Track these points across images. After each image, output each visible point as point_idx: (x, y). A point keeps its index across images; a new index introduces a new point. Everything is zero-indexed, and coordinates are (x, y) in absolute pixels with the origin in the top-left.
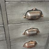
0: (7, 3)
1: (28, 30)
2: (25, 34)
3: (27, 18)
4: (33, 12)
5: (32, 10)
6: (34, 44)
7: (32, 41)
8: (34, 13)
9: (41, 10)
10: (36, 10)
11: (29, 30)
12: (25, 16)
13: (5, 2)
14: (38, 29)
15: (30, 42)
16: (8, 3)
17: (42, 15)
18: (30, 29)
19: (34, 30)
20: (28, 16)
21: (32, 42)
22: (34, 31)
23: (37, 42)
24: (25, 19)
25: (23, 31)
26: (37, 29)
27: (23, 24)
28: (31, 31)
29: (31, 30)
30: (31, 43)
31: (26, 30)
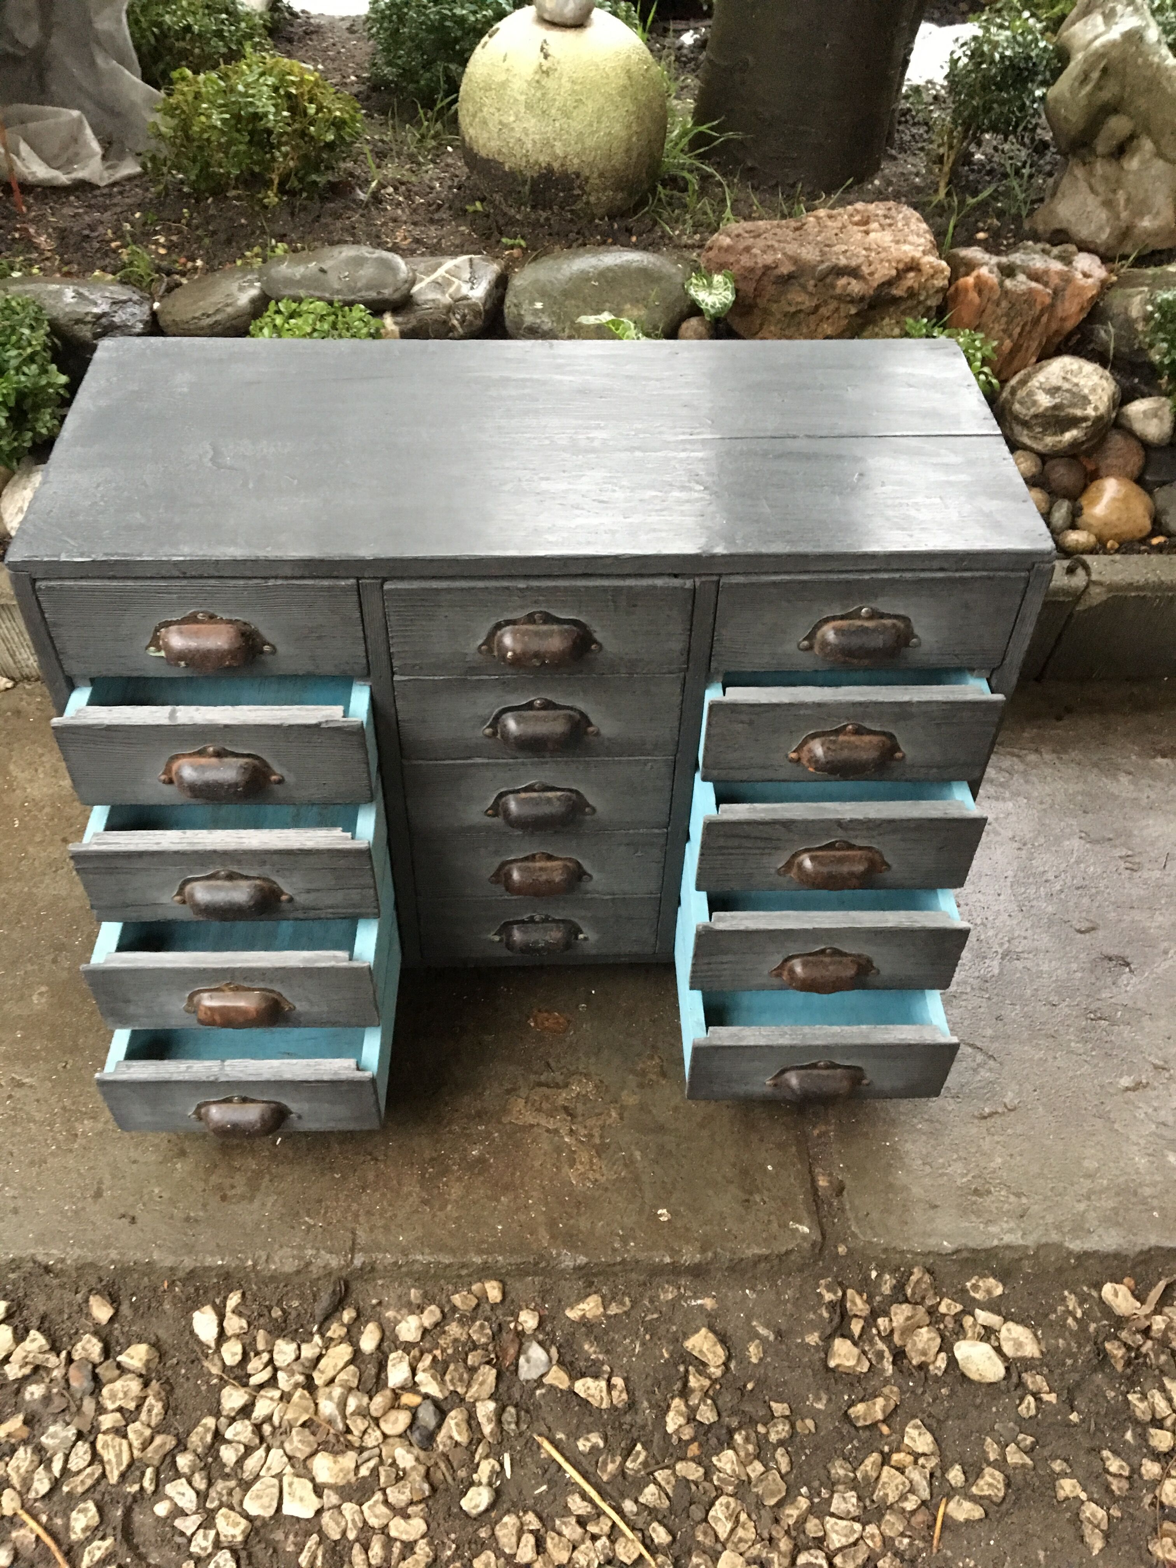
0: (404, 678)
1: (518, 791)
2: (496, 815)
3: (499, 737)
4: (531, 713)
5: (530, 706)
6: (558, 877)
7: (550, 858)
8: (537, 719)
9: (581, 706)
10: (548, 705)
11: (523, 795)
12: (488, 731)
13: (393, 673)
14: (577, 792)
15: (532, 858)
16: (407, 681)
17: (591, 729)
18: (526, 790)
19: (550, 794)
20: (506, 735)
21: (549, 864)
22: (549, 801)
23: (586, 866)
24: (490, 741)
25: (486, 799)
26: (571, 790)
27: (483, 764)
28: (532, 799)
29: (535, 795)
30: (541, 869)
31: (501, 795)
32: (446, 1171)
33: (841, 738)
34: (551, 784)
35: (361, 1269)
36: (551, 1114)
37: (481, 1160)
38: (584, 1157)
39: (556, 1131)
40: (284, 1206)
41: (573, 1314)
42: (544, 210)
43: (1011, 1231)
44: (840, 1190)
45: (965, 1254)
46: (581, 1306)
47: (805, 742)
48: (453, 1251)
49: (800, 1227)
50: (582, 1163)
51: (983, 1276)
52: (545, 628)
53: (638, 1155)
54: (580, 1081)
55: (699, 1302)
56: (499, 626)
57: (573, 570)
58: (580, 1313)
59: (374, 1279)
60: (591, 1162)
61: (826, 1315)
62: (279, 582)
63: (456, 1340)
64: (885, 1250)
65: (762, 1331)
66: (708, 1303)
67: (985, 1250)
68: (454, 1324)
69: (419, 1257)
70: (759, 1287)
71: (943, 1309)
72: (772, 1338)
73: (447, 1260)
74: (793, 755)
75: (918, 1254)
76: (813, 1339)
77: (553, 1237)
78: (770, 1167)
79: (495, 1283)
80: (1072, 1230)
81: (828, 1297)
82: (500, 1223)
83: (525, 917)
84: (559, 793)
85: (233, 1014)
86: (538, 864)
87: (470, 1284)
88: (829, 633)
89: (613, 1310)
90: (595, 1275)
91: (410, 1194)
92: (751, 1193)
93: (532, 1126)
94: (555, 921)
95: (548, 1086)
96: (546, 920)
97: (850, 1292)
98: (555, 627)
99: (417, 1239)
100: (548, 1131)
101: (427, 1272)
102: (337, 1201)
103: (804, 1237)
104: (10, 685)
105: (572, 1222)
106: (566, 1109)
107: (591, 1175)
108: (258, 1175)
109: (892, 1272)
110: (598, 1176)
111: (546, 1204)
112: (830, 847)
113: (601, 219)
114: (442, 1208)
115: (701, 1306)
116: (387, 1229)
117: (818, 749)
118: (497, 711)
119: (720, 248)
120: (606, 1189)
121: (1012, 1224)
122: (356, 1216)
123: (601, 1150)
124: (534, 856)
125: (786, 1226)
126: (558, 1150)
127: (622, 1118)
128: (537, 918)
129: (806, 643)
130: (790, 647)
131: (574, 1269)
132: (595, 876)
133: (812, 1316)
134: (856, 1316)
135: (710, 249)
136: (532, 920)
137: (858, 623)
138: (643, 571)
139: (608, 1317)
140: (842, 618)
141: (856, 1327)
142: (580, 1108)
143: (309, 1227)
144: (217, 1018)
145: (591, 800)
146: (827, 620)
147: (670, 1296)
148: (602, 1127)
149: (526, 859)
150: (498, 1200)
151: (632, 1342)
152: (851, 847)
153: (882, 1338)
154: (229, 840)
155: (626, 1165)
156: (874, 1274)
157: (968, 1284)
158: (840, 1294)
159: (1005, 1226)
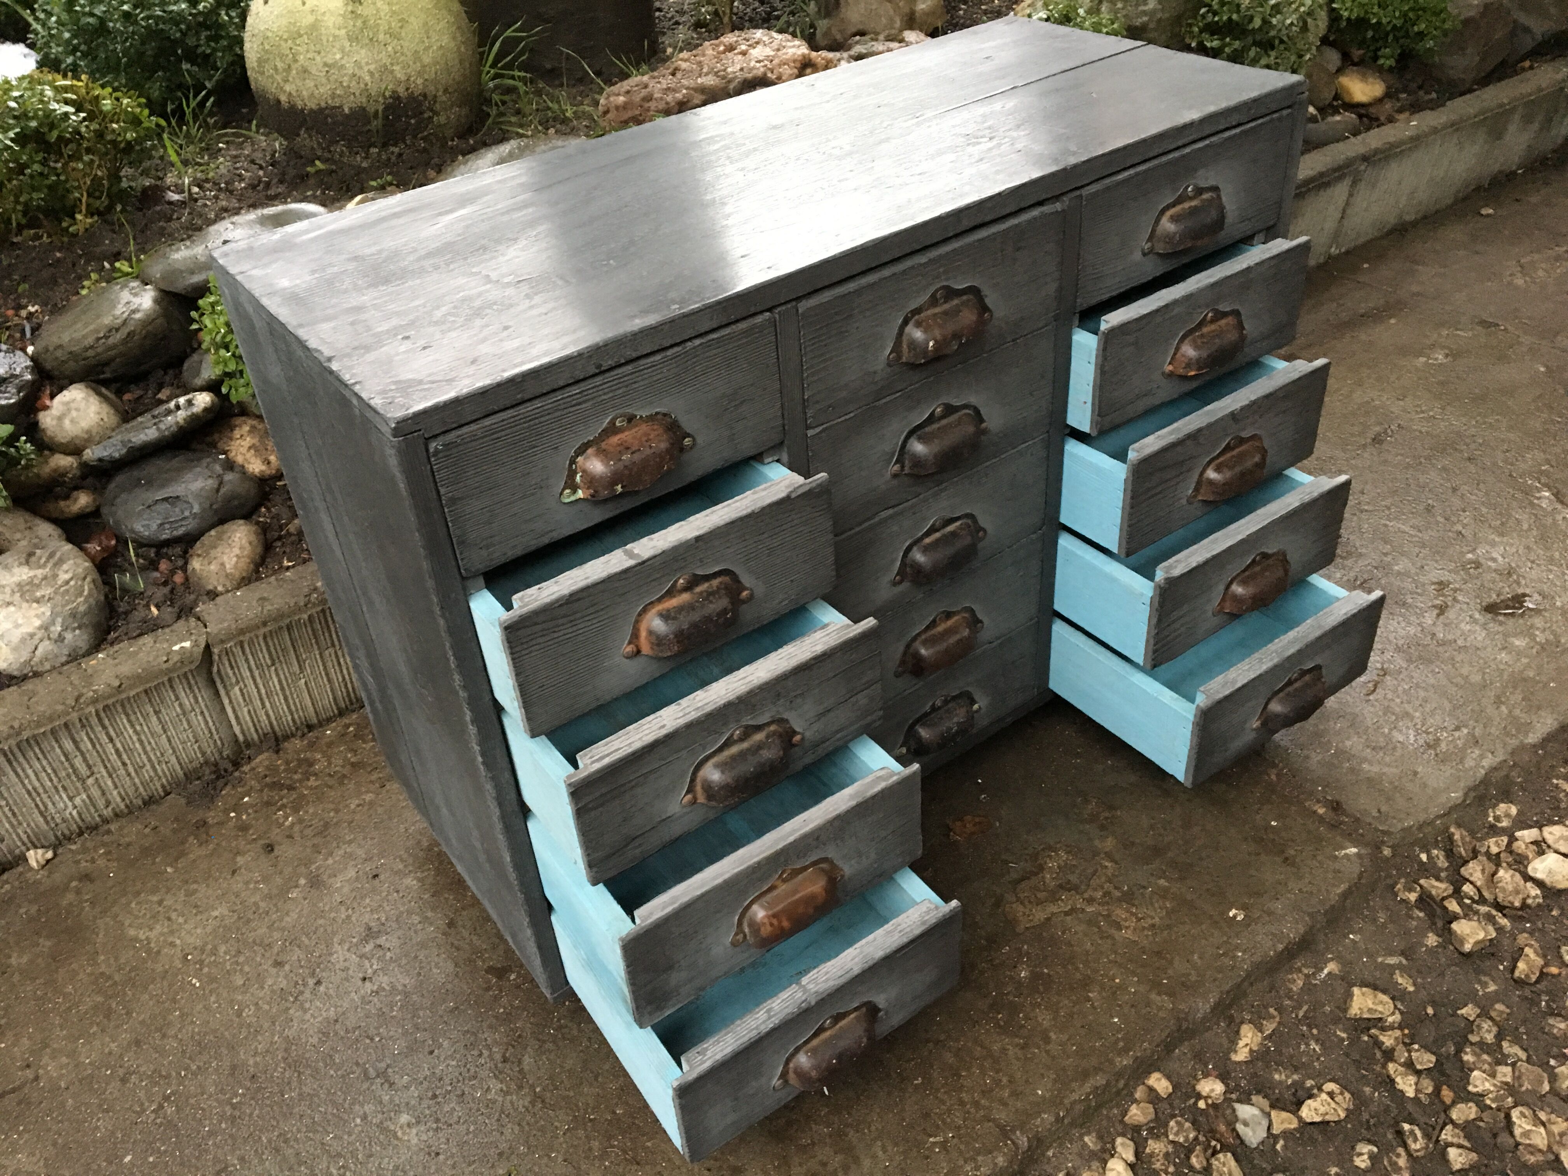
0: (818, 430)
1: (922, 538)
2: (904, 579)
3: (907, 470)
4: (936, 426)
5: (931, 419)
7: (948, 615)
9: (973, 400)
10: (949, 410)
11: (927, 540)
12: (897, 467)
14: (970, 516)
15: (933, 624)
16: (821, 432)
17: (985, 426)
18: (928, 534)
19: (951, 528)
21: (950, 623)
22: (953, 534)
23: (978, 610)
24: (899, 480)
25: (893, 561)
26: (965, 516)
27: (891, 517)
28: (938, 541)
29: (937, 535)
30: (947, 632)
31: (909, 549)
32: (1014, 1009)
33: (1205, 330)
34: (950, 515)
35: (1030, 1147)
36: (1054, 897)
37: (1035, 977)
38: (1120, 913)
39: (1073, 911)
40: (896, 1144)
41: (1241, 1055)
42: (395, 145)
43: (1482, 757)
44: (1336, 807)
45: (1472, 794)
46: (1241, 1043)
47: (1177, 349)
48: (1097, 1070)
49: (1348, 851)
50: (1126, 920)
51: (1495, 806)
52: (946, 306)
53: (1162, 882)
54: (1050, 857)
55: (1326, 971)
56: (906, 322)
57: (966, 224)
58: (1247, 1050)
59: (1043, 1155)
60: (1132, 914)
61: (1421, 915)
62: (697, 342)
63: (1167, 1155)
64: (1420, 827)
65: (1392, 960)
66: (1331, 967)
67: (1481, 782)
68: (1150, 1142)
69: (1075, 1096)
70: (1356, 926)
71: (1494, 850)
72: (1404, 962)
73: (1100, 1080)
74: (1171, 368)
75: (1444, 815)
76: (1432, 940)
77: (1171, 994)
78: (1273, 823)
79: (1156, 1075)
80: (1518, 730)
81: (1413, 897)
82: (1113, 1017)
83: (927, 708)
84: (958, 524)
85: (801, 910)
86: (940, 628)
87: (1132, 1094)
88: (1167, 225)
89: (1270, 1027)
90: (1230, 1006)
91: (1004, 1050)
92: (1283, 852)
93: (1048, 919)
94: (954, 698)
95: (1028, 878)
96: (946, 702)
97: (1422, 881)
98: (956, 302)
99: (1055, 1081)
100: (1067, 914)
101: (1089, 1107)
102: (943, 1102)
103: (1358, 855)
104: (50, 855)
105: (1170, 972)
106: (1061, 886)
107: (1143, 923)
108: (839, 1135)
109: (1436, 845)
110: (1150, 921)
111: (1134, 973)
112: (1228, 448)
113: (453, 140)
114: (1047, 1040)
115: (1330, 973)
116: (1015, 1094)
117: (1189, 351)
118: (902, 438)
119: (617, 108)
120: (1169, 927)
121: (1477, 752)
122: (976, 1104)
123: (1128, 898)
124: (934, 621)
125: (1336, 857)
126: (1092, 922)
127: (1116, 863)
128: (938, 703)
129: (1149, 244)
130: (1137, 256)
131: (1212, 1011)
132: (986, 621)
133: (1414, 923)
134: (1444, 899)
135: (606, 112)
136: (934, 709)
137: (1186, 205)
138: (1023, 205)
139: (1269, 1037)
140: (1173, 205)
141: (1453, 906)
142: (1074, 879)
143: (944, 1145)
144: (786, 924)
145: (983, 521)
146: (1163, 212)
147: (1300, 983)
148: (1110, 881)
149: (928, 628)
150: (1089, 999)
151: (1307, 1045)
152: (1242, 441)
153: (1477, 903)
154: (731, 687)
155: (1164, 897)
156: (1424, 857)
157: (1491, 819)
158: (1418, 889)
159: (1474, 756)
